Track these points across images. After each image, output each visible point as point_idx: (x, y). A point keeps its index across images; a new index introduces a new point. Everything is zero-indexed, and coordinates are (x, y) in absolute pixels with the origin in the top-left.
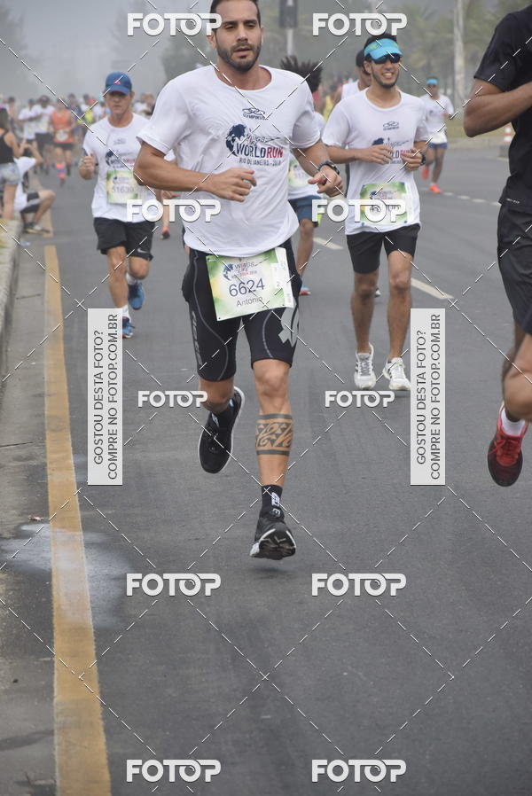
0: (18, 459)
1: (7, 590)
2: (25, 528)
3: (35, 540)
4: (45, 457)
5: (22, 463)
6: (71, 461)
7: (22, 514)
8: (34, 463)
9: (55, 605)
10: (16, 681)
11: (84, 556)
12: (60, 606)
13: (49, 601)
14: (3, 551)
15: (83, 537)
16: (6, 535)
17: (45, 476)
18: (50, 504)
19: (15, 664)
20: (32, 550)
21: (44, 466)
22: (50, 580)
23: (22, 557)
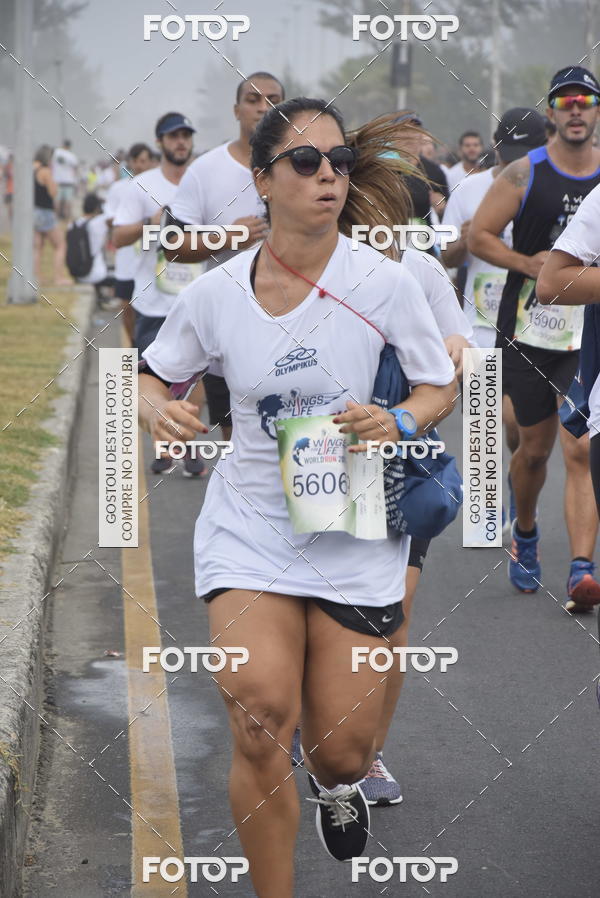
0: (90, 578)
1: (75, 744)
2: (97, 665)
3: (107, 680)
4: (120, 577)
5: (93, 584)
6: (152, 584)
7: (93, 648)
8: (107, 584)
9: (133, 765)
10: (85, 862)
11: (167, 704)
12: (138, 765)
13: (126, 759)
14: (71, 692)
15: (165, 679)
16: (74, 673)
17: (120, 602)
18: (127, 637)
19: (83, 839)
20: (105, 693)
21: (118, 589)
22: (126, 732)
23: (93, 701)
